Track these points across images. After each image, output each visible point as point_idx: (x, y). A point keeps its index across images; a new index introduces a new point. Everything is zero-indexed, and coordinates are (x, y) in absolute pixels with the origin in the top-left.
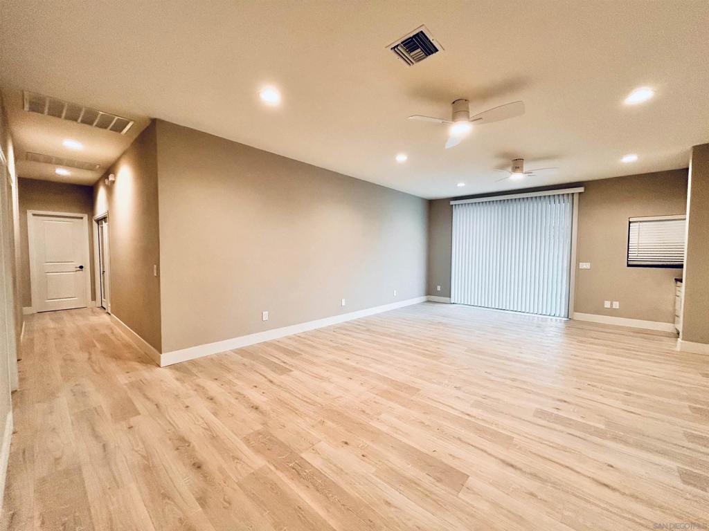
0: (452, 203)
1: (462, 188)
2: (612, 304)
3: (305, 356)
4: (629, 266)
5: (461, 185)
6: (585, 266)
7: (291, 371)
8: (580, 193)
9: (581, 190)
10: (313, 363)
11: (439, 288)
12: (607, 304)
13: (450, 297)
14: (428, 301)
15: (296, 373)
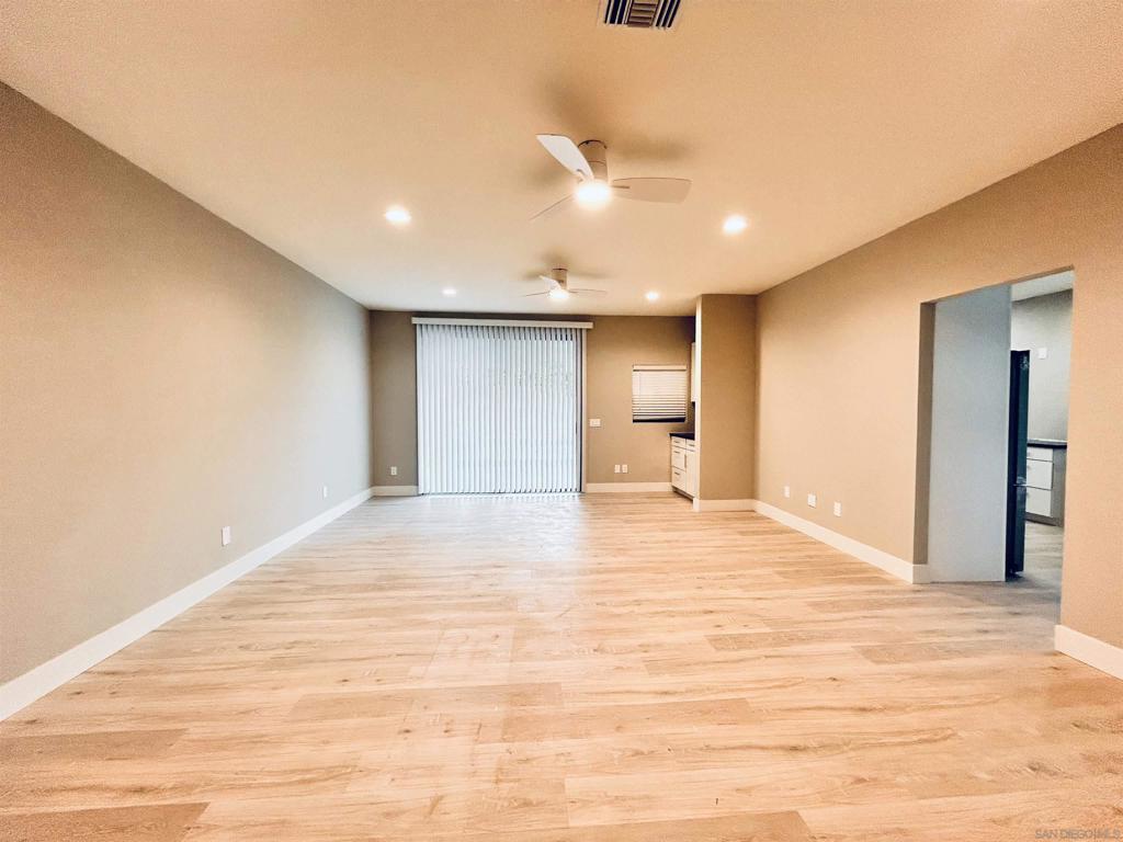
0: (415, 320)
1: (450, 297)
2: (621, 469)
3: (196, 730)
4: (634, 421)
5: (449, 292)
6: (595, 422)
7: (200, 808)
8: (588, 330)
9: (589, 325)
10: (257, 740)
11: (394, 471)
12: (617, 469)
13: (417, 485)
14: (375, 498)
15: (221, 806)
